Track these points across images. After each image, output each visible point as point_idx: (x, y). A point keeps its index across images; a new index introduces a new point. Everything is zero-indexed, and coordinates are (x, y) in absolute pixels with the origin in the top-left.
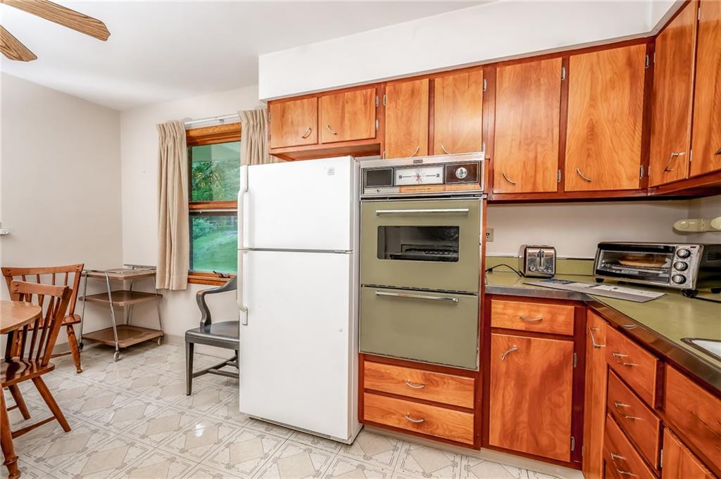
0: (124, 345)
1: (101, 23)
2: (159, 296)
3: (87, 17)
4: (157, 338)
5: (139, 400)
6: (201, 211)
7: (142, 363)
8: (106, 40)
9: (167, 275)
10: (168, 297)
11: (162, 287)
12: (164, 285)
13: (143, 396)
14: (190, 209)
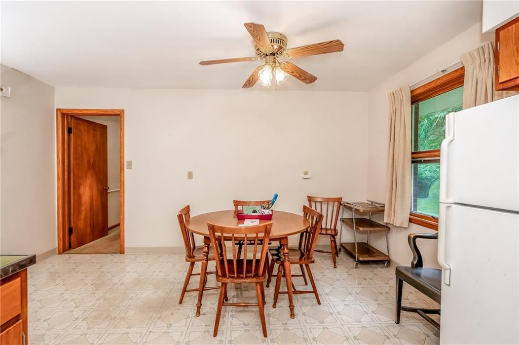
0: (361, 259)
1: (338, 41)
2: (387, 228)
3: (331, 42)
4: (385, 261)
5: (361, 306)
6: (422, 159)
7: (371, 277)
8: (343, 50)
9: (393, 213)
10: (393, 230)
11: (389, 222)
12: (390, 220)
13: (364, 304)
14: (412, 158)
